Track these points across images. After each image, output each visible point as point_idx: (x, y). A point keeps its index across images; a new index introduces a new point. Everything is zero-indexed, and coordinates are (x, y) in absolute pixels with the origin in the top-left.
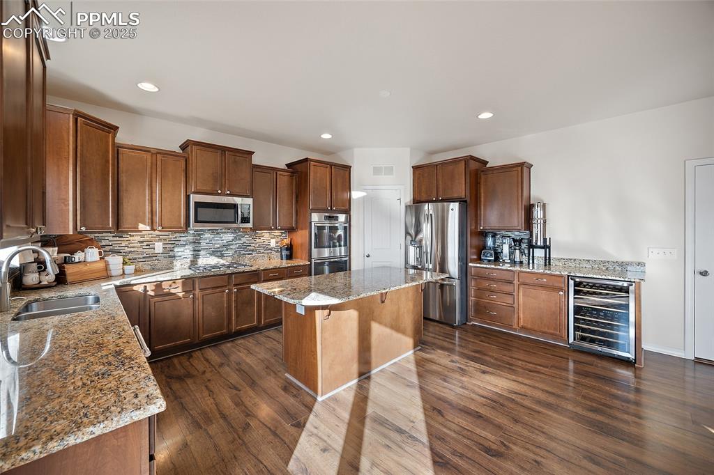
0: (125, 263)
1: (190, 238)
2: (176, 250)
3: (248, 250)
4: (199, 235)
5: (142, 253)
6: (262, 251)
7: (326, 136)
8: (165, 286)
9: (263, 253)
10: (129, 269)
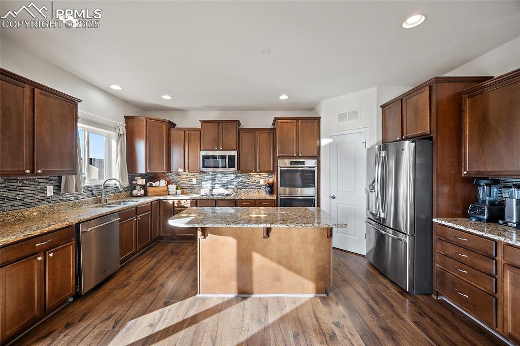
0: (177, 188)
1: (210, 177)
2: (203, 183)
3: (244, 186)
4: (215, 175)
5: (187, 184)
6: (254, 187)
7: (284, 97)
8: (182, 202)
9: (255, 188)
10: (179, 191)
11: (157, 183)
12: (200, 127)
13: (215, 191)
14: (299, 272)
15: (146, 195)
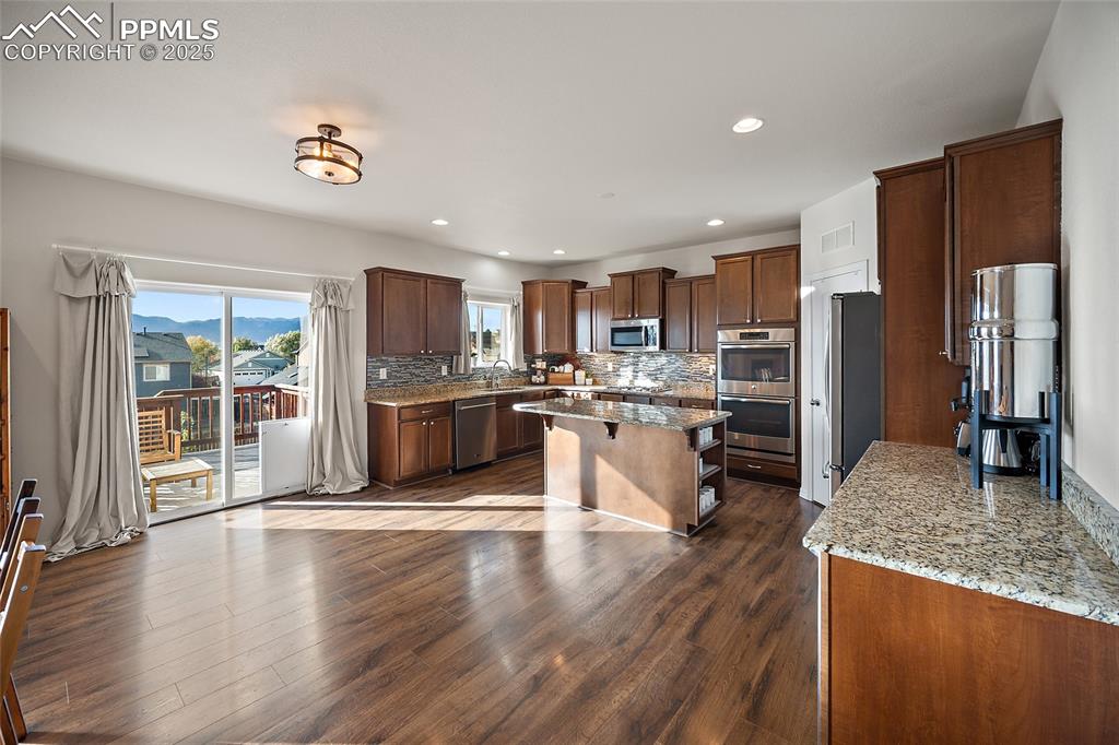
0: (587, 376)
1: (631, 360)
2: (621, 369)
3: (682, 376)
4: (637, 357)
5: (601, 370)
10: (590, 381)
11: (561, 368)
12: (609, 285)
13: (637, 383)
14: (651, 494)
15: (546, 383)
